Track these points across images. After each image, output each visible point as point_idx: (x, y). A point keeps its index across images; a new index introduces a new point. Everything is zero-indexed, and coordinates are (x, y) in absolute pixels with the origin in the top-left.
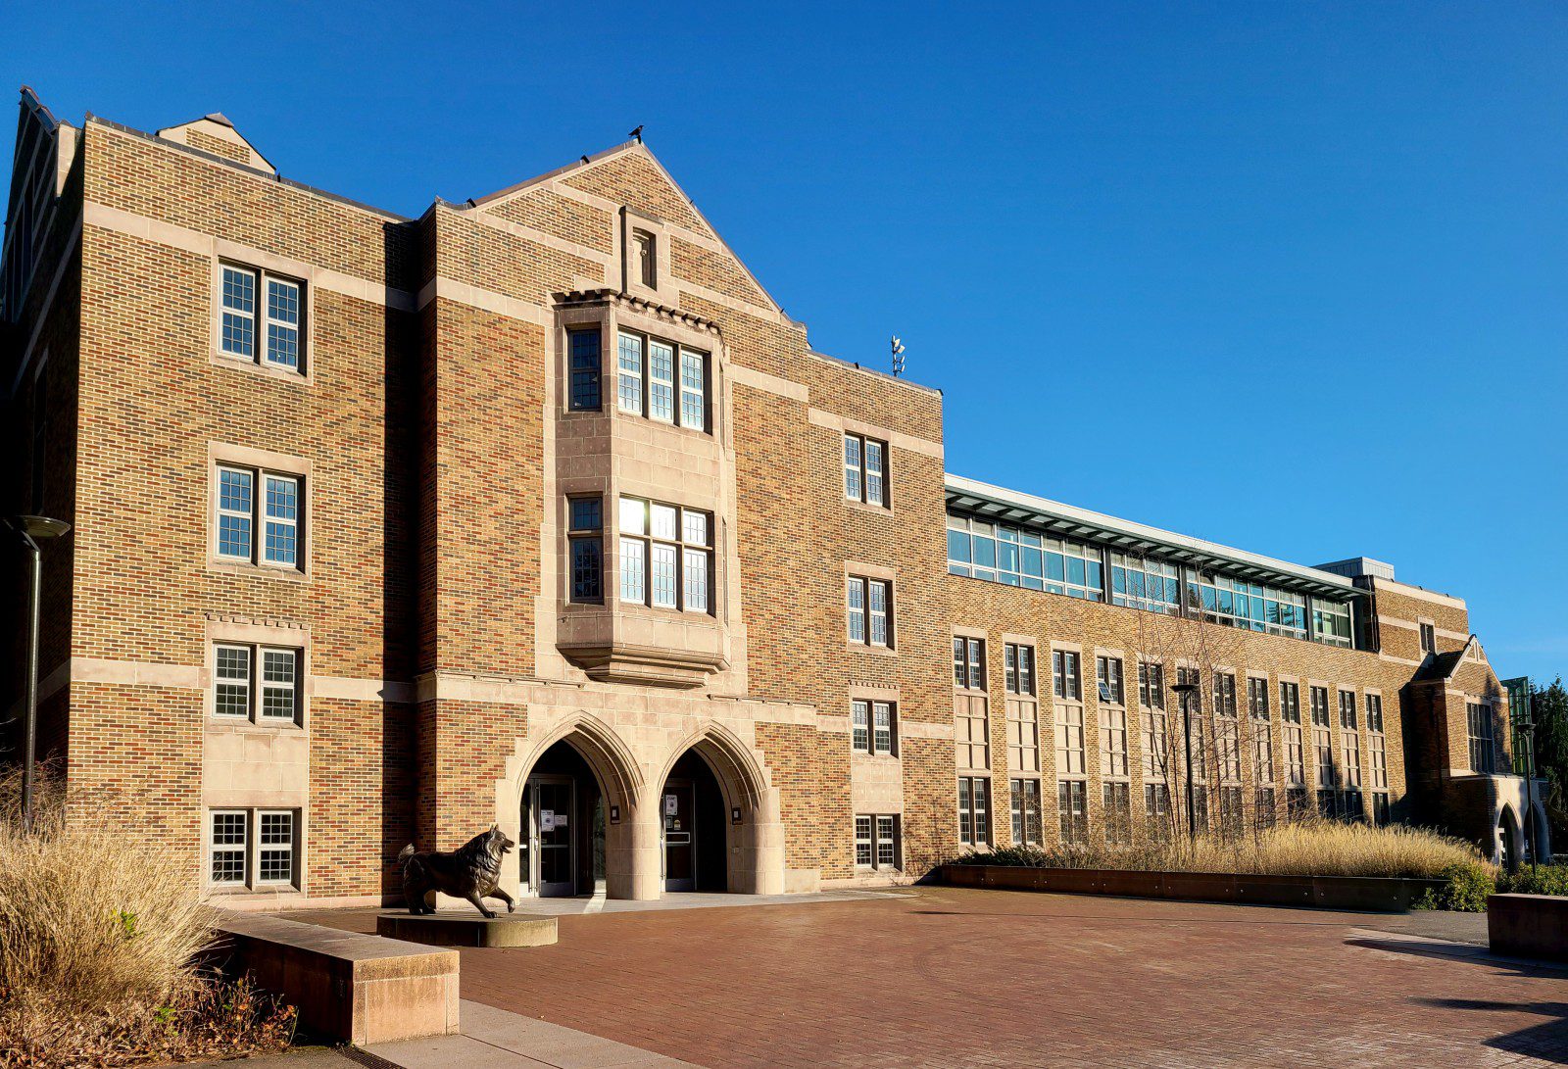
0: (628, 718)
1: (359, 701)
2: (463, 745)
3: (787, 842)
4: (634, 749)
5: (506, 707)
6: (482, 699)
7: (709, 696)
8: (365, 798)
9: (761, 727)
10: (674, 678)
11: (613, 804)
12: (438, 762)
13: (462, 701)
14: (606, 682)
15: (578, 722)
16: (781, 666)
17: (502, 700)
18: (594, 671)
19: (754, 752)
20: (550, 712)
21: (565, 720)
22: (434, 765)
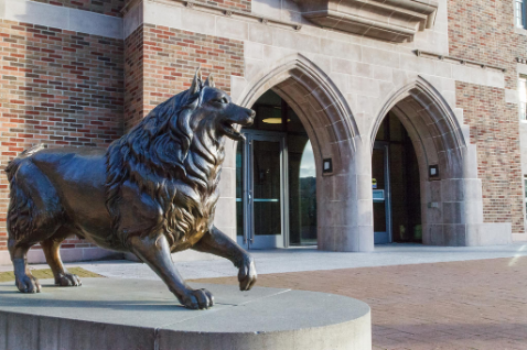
0: (343, 65)
1: (60, 30)
2: (174, 79)
3: (484, 197)
4: (350, 98)
5: (220, 41)
6: (195, 30)
7: (416, 52)
8: (66, 138)
9: (461, 86)
10: (388, 26)
11: (325, 157)
12: (145, 96)
13: (172, 29)
14: (322, 27)
15: (295, 66)
16: (475, 30)
17: (216, 33)
18: (310, 12)
19: (455, 109)
20: (267, 52)
21: (282, 62)
22: (140, 99)
